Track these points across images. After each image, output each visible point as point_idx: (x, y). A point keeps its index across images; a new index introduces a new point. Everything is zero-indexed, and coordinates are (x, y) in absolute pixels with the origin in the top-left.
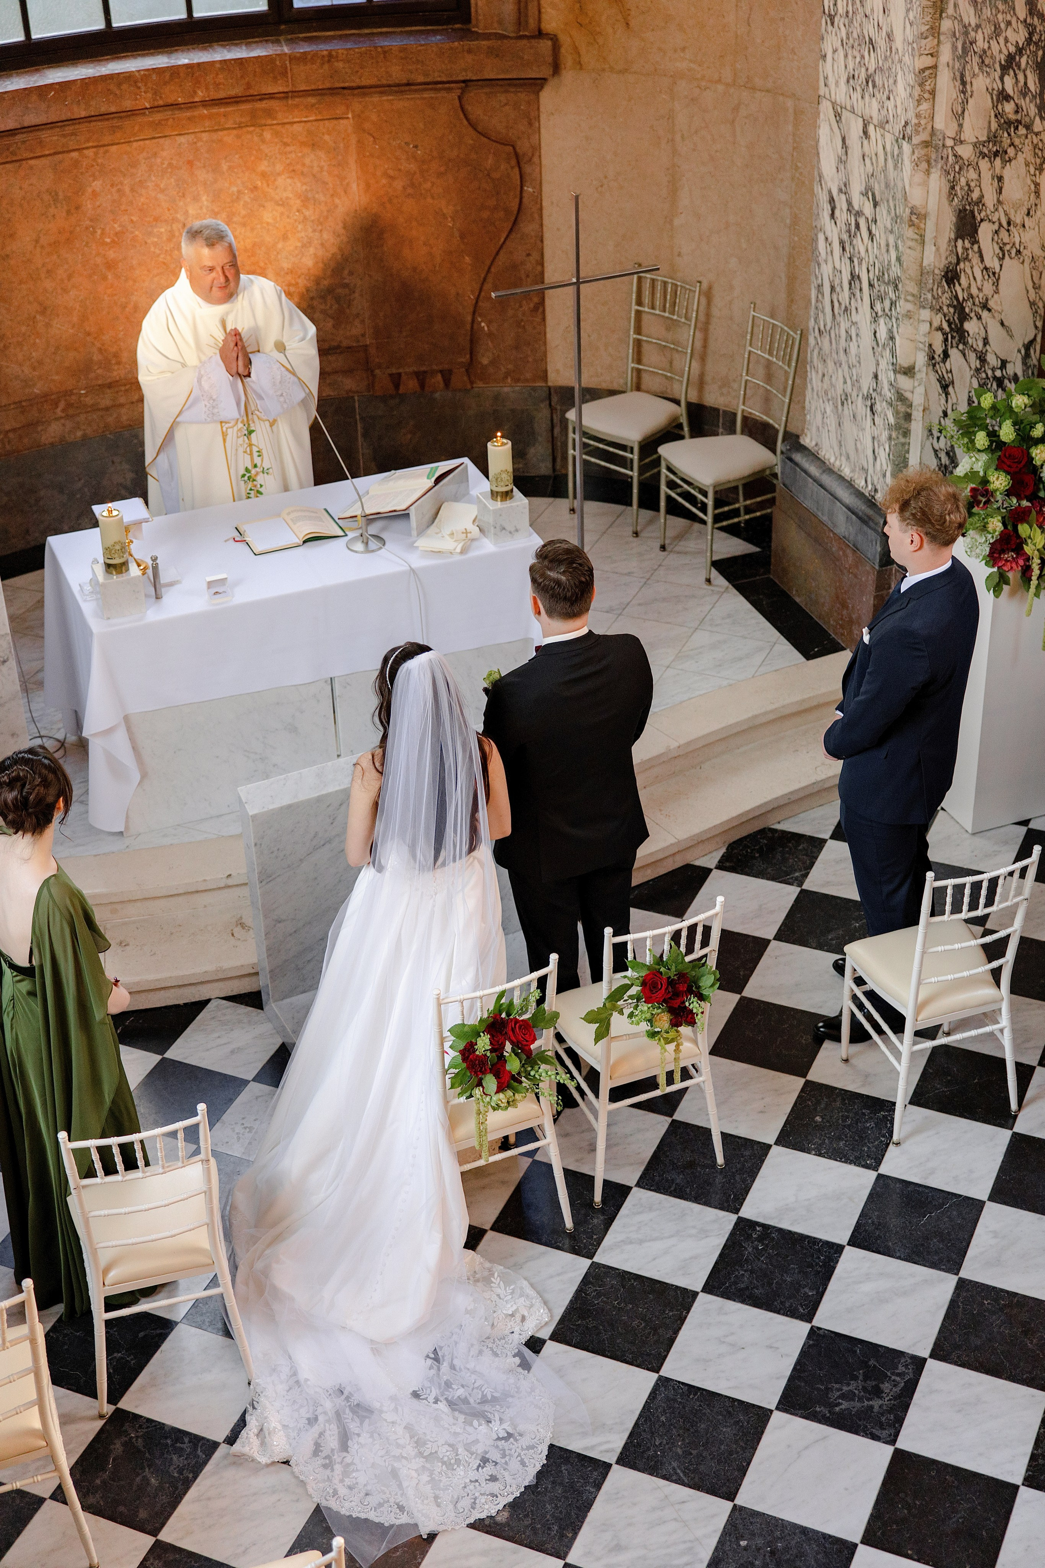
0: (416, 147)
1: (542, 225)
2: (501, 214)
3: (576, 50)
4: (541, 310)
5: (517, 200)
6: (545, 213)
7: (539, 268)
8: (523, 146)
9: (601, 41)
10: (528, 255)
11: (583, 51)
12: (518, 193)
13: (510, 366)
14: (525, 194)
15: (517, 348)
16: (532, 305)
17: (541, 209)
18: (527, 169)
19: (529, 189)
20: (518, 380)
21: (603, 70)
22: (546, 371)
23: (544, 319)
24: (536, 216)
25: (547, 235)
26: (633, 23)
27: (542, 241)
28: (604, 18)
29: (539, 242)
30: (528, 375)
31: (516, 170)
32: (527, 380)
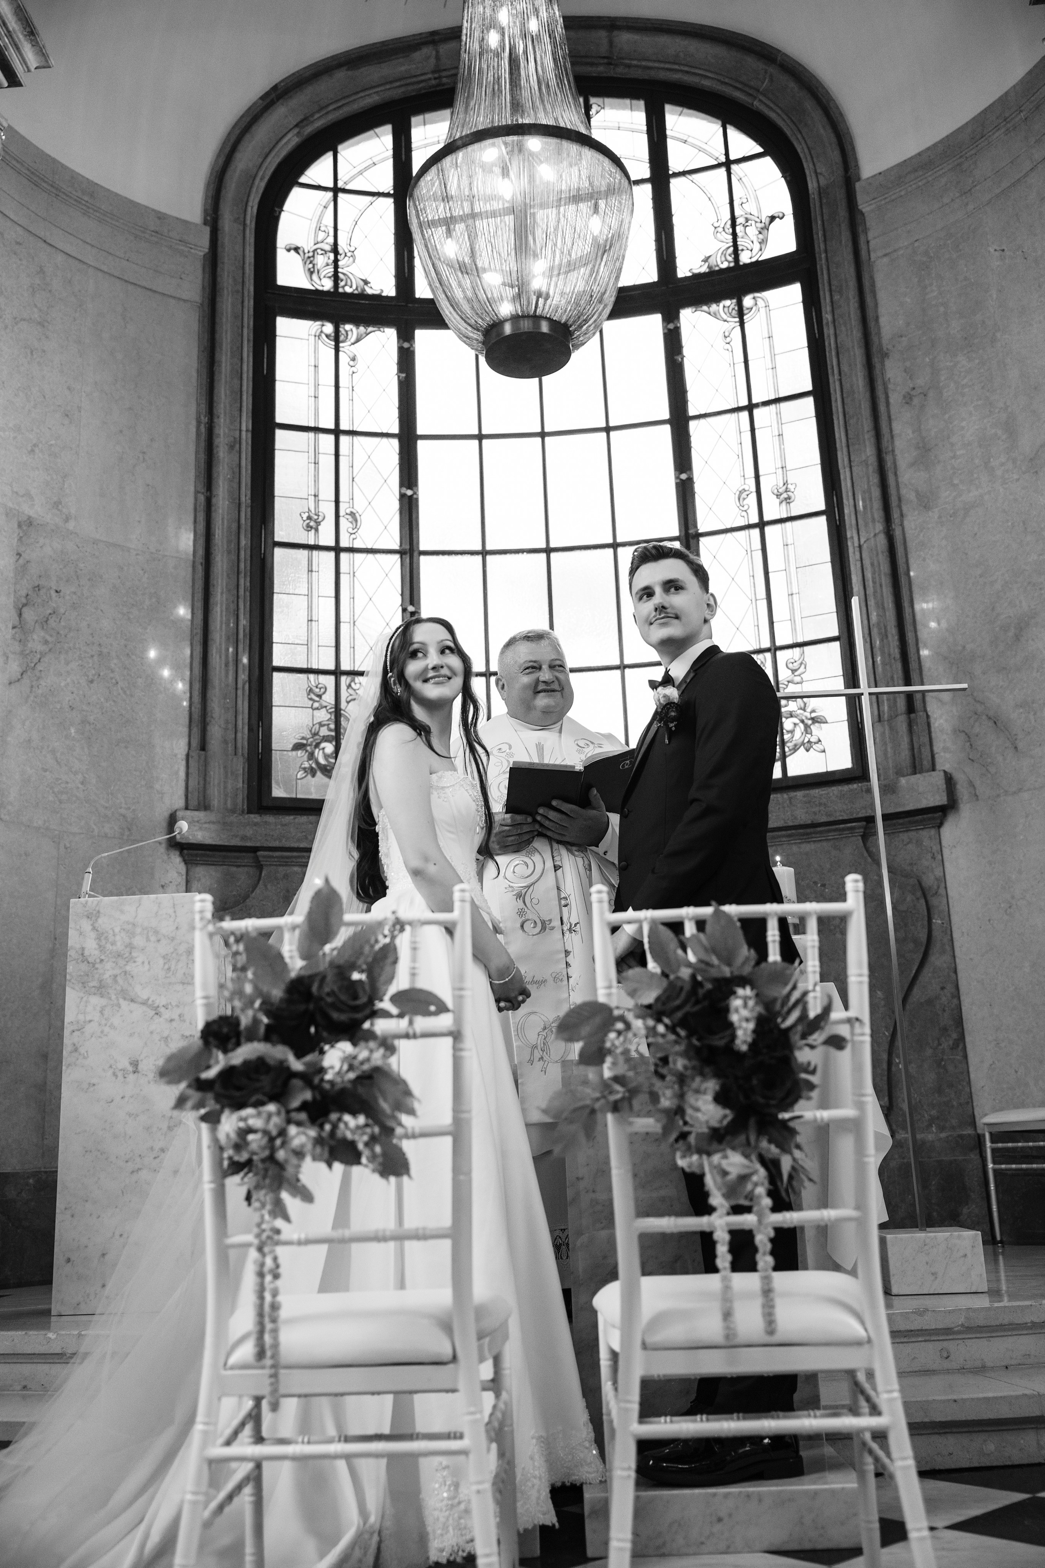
0: (823, 885)
1: (954, 957)
2: (911, 946)
3: (971, 784)
4: (961, 1046)
5: (926, 931)
6: (957, 944)
7: (955, 1001)
8: (929, 880)
9: (993, 770)
10: (943, 988)
11: (977, 783)
12: (926, 923)
13: (934, 1112)
14: (934, 927)
15: (939, 1091)
16: (951, 1043)
17: (952, 940)
18: (934, 901)
19: (937, 921)
20: (942, 1129)
21: (998, 796)
22: (973, 1116)
23: (965, 1057)
24: (948, 948)
25: (960, 967)
26: (1020, 745)
27: (955, 972)
28: (993, 749)
29: (953, 975)
30: (954, 1122)
31: (922, 901)
32: (953, 1128)
